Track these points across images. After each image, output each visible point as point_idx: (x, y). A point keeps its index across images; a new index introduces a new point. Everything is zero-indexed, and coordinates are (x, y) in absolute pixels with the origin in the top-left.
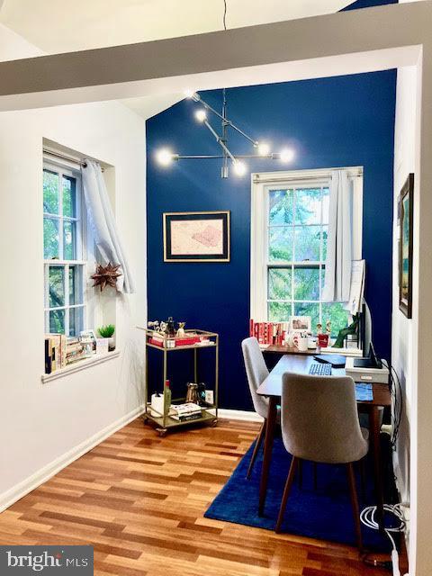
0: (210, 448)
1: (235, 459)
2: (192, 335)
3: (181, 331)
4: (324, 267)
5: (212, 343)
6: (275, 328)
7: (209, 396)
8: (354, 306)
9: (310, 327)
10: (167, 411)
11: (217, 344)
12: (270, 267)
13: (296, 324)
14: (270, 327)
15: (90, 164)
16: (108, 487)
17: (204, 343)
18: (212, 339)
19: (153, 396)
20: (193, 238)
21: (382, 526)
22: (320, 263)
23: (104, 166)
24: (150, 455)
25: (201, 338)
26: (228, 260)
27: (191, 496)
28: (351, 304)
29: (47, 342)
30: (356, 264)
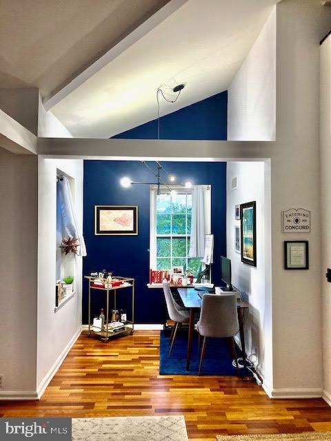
0: (138, 345)
1: (156, 349)
2: (117, 281)
3: (110, 277)
4: (189, 238)
5: (130, 285)
6: (164, 273)
7: (124, 317)
8: (208, 260)
9: (182, 272)
10: (103, 327)
11: (133, 285)
12: (158, 238)
13: (176, 271)
14: (161, 272)
15: (65, 179)
16: (97, 370)
17: (126, 285)
18: (130, 282)
19: (95, 319)
20: (114, 220)
21: (245, 366)
22: (186, 235)
23: (70, 178)
24: (105, 352)
25: (123, 281)
26: (137, 234)
27: (145, 368)
28: (205, 258)
29: (57, 287)
30: (207, 236)
